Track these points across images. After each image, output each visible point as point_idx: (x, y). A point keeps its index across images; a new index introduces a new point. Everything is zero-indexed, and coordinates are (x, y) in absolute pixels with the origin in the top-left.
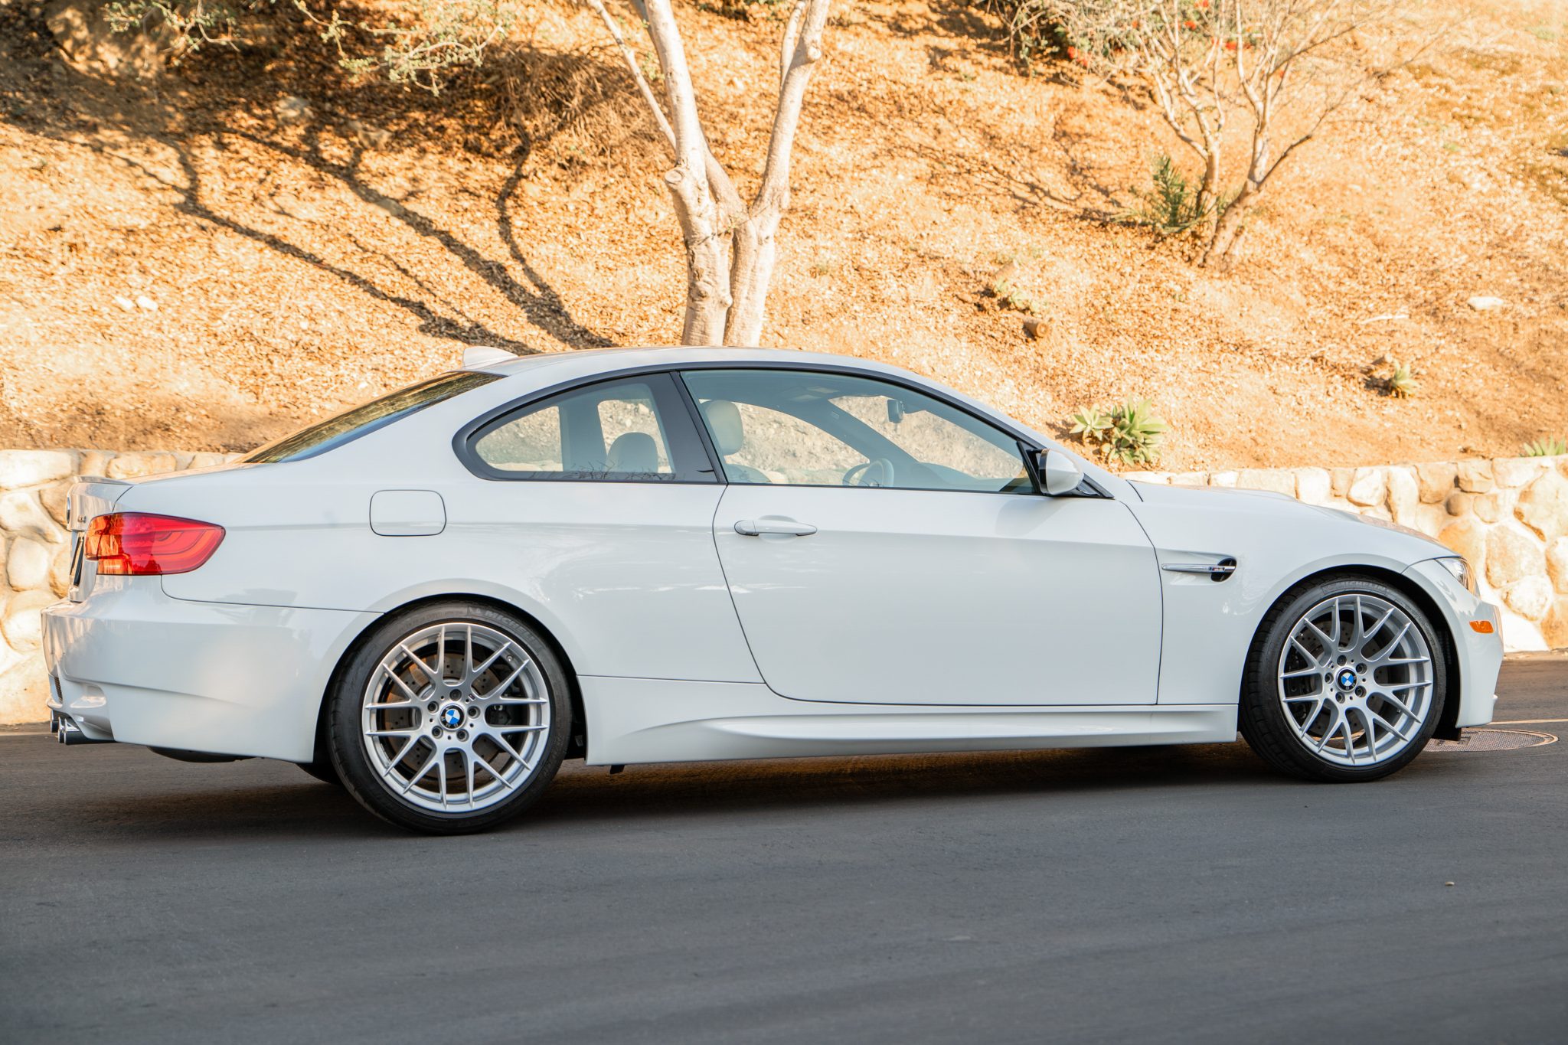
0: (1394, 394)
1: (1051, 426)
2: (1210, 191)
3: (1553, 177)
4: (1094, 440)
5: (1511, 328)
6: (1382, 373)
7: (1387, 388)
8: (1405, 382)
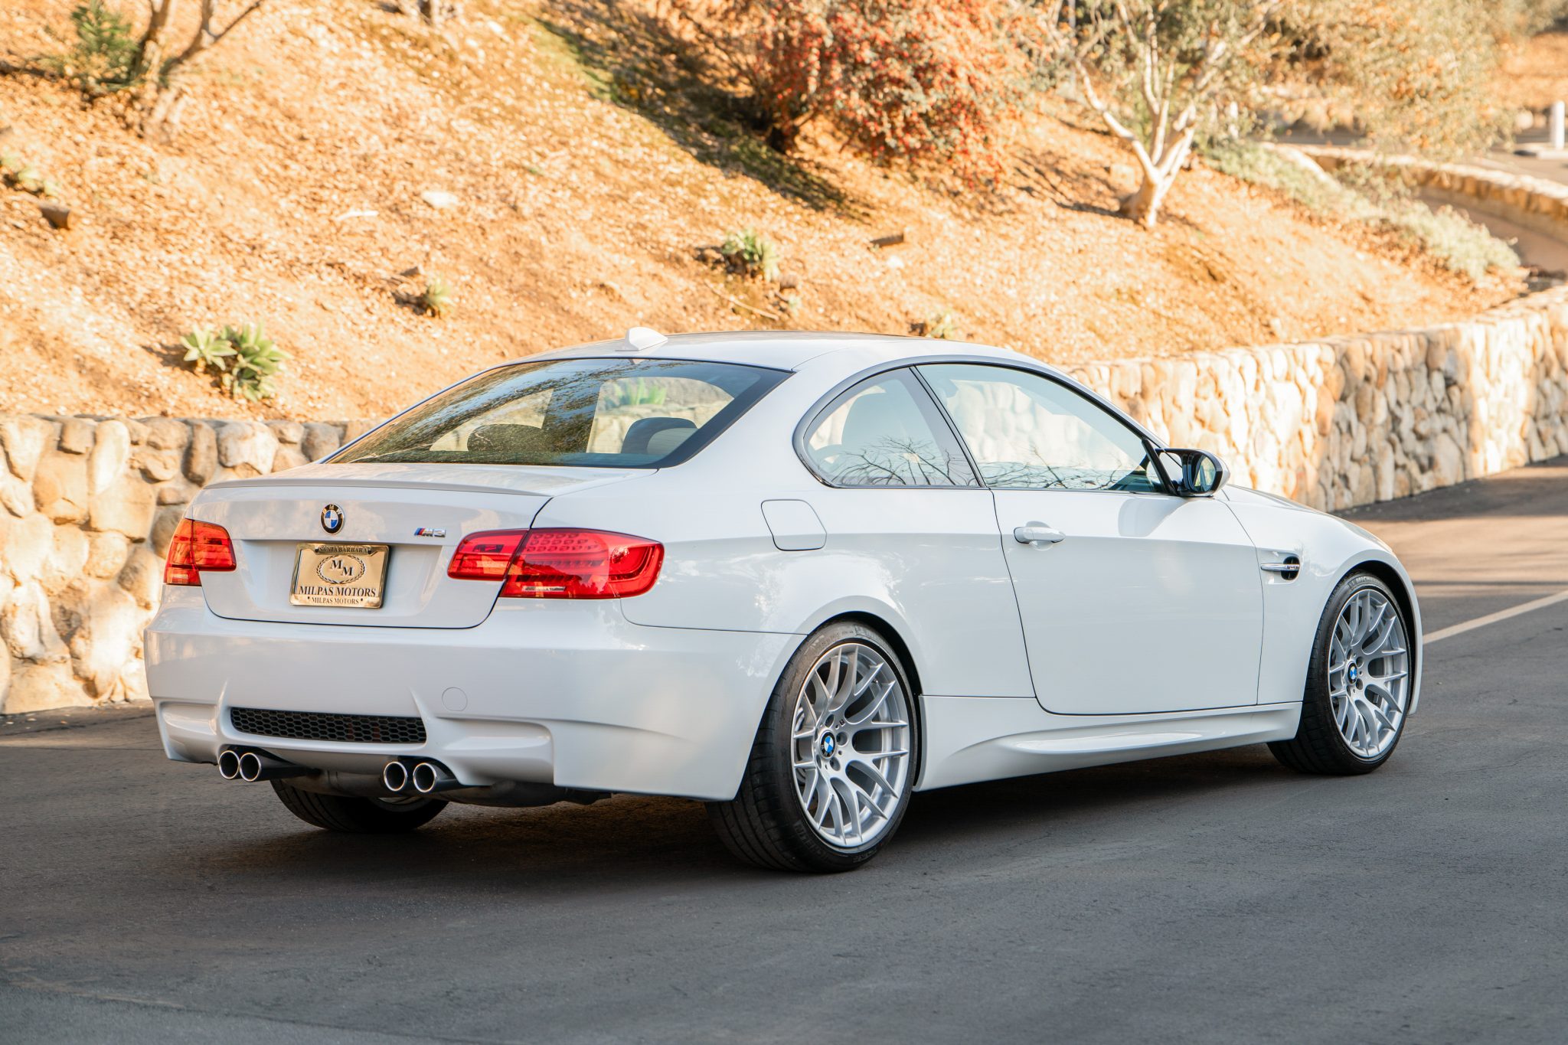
0: (429, 312)
1: (149, 349)
2: (156, 41)
3: (395, 38)
4: (211, 369)
5: (478, 232)
6: (411, 288)
7: (421, 305)
8: (443, 300)
